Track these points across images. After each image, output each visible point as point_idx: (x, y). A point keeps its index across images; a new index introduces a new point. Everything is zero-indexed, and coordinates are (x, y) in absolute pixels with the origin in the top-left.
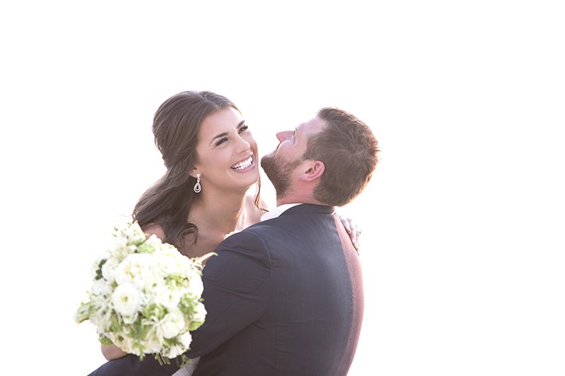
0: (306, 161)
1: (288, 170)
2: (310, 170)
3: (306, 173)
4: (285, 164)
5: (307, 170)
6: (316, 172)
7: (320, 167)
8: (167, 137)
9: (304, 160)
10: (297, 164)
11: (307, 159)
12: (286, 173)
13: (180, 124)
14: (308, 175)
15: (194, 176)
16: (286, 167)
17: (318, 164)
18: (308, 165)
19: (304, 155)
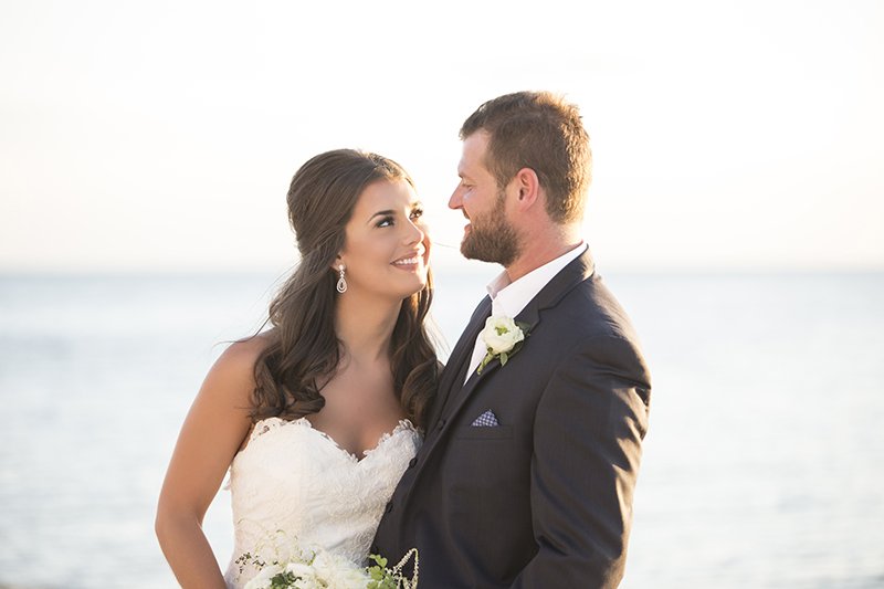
0: (508, 187)
1: (499, 219)
2: (522, 192)
3: (521, 198)
4: (489, 218)
5: (519, 194)
6: (530, 187)
7: (528, 176)
8: (308, 208)
9: (504, 190)
10: (501, 202)
11: (506, 186)
12: (500, 223)
13: (330, 191)
14: (524, 198)
15: (336, 268)
16: (492, 219)
17: (523, 175)
18: (513, 189)
19: (499, 186)
